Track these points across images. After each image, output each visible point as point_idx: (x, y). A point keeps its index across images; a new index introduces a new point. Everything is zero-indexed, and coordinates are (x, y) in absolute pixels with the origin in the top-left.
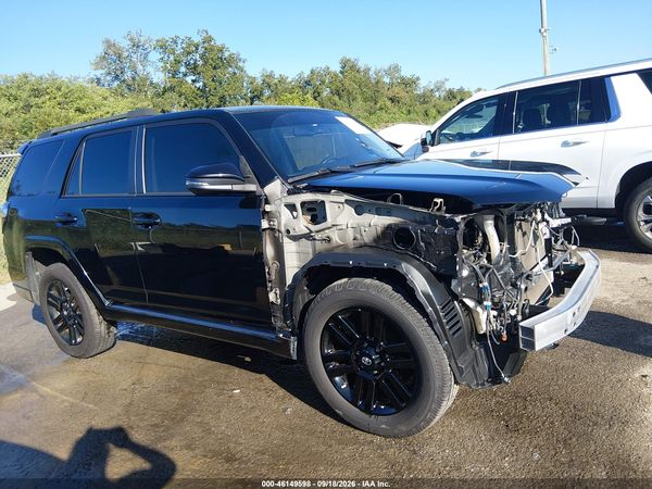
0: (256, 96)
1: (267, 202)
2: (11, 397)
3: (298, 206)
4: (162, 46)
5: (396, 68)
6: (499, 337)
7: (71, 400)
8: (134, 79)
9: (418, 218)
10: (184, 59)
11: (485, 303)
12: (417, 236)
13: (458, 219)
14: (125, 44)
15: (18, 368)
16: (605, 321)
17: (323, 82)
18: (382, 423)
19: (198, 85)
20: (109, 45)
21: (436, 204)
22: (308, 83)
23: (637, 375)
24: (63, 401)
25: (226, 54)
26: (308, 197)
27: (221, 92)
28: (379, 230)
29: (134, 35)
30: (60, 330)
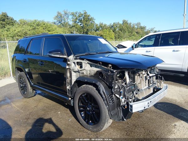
0: (97, 30)
1: (69, 61)
2: (5, 106)
3: (76, 63)
4: (73, 14)
5: (139, 24)
6: (124, 107)
7: (18, 109)
8: (64, 23)
9: (105, 70)
10: (78, 18)
11: (121, 96)
12: (104, 75)
13: (115, 71)
14: (63, 13)
15: (10, 99)
16: (172, 106)
17: (117, 27)
18: (90, 127)
19: (81, 26)
20: (59, 13)
21: (109, 66)
22: (112, 26)
23: (173, 124)
24: (16, 109)
25: (90, 17)
26: (79, 61)
27: (87, 28)
28: (95, 72)
29: (66, 11)
30: (22, 90)
